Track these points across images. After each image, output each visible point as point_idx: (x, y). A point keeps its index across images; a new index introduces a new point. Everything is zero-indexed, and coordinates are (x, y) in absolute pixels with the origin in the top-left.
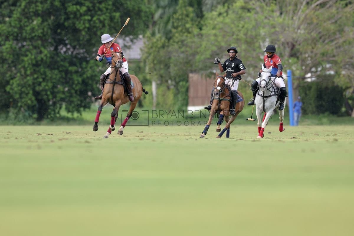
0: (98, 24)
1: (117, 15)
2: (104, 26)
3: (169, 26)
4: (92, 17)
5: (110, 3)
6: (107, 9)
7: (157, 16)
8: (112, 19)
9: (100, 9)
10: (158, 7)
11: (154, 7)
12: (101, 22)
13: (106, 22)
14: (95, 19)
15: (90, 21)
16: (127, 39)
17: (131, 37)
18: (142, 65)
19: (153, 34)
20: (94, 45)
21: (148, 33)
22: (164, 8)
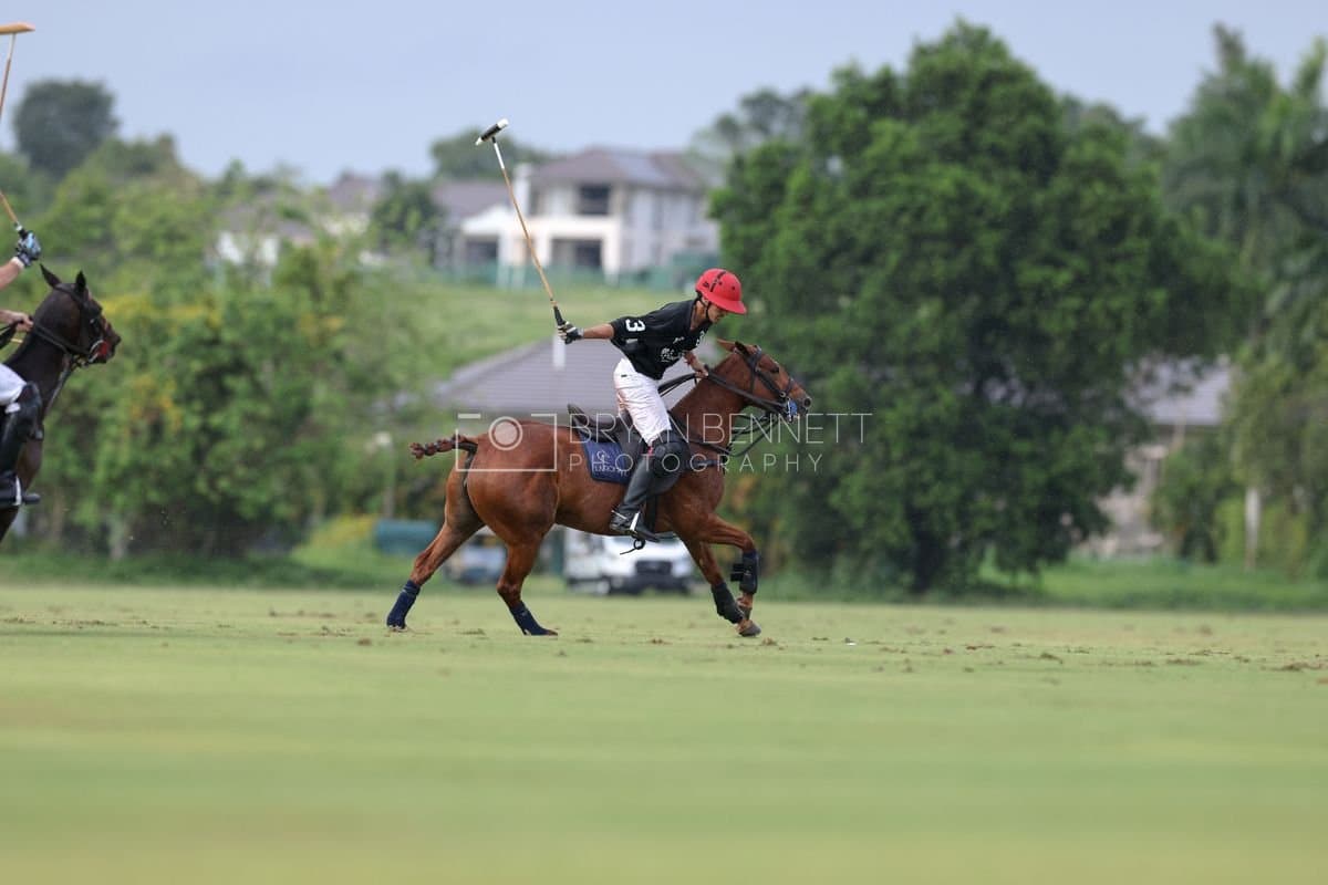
0: (1103, 322)
1: (1159, 296)
2: (1119, 327)
3: (1308, 333)
4: (1089, 298)
5: (1142, 261)
6: (1131, 279)
7: (1273, 303)
8: (1142, 307)
9: (1111, 280)
10: (1280, 276)
11: (1265, 276)
12: (1110, 314)
13: (1128, 318)
14: (1096, 305)
15: (1079, 313)
16: (1185, 365)
17: (1197, 359)
18: (1221, 440)
19: (1260, 355)
20: (1087, 383)
21: (1246, 351)
22: (1296, 280)
